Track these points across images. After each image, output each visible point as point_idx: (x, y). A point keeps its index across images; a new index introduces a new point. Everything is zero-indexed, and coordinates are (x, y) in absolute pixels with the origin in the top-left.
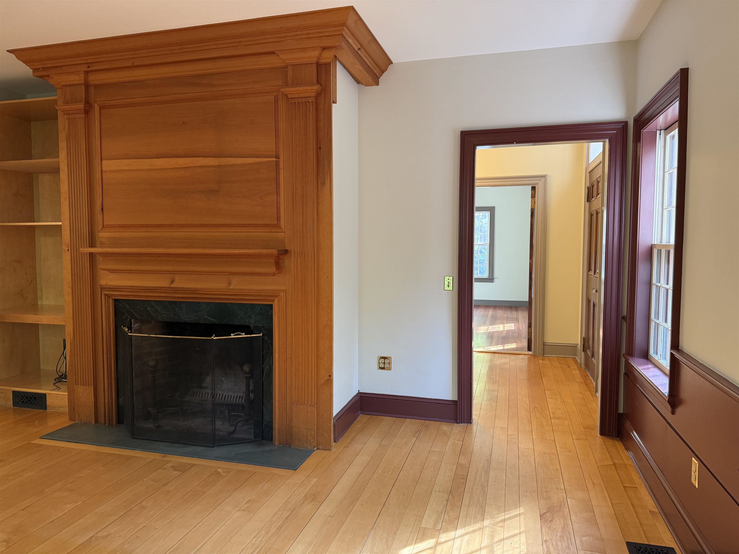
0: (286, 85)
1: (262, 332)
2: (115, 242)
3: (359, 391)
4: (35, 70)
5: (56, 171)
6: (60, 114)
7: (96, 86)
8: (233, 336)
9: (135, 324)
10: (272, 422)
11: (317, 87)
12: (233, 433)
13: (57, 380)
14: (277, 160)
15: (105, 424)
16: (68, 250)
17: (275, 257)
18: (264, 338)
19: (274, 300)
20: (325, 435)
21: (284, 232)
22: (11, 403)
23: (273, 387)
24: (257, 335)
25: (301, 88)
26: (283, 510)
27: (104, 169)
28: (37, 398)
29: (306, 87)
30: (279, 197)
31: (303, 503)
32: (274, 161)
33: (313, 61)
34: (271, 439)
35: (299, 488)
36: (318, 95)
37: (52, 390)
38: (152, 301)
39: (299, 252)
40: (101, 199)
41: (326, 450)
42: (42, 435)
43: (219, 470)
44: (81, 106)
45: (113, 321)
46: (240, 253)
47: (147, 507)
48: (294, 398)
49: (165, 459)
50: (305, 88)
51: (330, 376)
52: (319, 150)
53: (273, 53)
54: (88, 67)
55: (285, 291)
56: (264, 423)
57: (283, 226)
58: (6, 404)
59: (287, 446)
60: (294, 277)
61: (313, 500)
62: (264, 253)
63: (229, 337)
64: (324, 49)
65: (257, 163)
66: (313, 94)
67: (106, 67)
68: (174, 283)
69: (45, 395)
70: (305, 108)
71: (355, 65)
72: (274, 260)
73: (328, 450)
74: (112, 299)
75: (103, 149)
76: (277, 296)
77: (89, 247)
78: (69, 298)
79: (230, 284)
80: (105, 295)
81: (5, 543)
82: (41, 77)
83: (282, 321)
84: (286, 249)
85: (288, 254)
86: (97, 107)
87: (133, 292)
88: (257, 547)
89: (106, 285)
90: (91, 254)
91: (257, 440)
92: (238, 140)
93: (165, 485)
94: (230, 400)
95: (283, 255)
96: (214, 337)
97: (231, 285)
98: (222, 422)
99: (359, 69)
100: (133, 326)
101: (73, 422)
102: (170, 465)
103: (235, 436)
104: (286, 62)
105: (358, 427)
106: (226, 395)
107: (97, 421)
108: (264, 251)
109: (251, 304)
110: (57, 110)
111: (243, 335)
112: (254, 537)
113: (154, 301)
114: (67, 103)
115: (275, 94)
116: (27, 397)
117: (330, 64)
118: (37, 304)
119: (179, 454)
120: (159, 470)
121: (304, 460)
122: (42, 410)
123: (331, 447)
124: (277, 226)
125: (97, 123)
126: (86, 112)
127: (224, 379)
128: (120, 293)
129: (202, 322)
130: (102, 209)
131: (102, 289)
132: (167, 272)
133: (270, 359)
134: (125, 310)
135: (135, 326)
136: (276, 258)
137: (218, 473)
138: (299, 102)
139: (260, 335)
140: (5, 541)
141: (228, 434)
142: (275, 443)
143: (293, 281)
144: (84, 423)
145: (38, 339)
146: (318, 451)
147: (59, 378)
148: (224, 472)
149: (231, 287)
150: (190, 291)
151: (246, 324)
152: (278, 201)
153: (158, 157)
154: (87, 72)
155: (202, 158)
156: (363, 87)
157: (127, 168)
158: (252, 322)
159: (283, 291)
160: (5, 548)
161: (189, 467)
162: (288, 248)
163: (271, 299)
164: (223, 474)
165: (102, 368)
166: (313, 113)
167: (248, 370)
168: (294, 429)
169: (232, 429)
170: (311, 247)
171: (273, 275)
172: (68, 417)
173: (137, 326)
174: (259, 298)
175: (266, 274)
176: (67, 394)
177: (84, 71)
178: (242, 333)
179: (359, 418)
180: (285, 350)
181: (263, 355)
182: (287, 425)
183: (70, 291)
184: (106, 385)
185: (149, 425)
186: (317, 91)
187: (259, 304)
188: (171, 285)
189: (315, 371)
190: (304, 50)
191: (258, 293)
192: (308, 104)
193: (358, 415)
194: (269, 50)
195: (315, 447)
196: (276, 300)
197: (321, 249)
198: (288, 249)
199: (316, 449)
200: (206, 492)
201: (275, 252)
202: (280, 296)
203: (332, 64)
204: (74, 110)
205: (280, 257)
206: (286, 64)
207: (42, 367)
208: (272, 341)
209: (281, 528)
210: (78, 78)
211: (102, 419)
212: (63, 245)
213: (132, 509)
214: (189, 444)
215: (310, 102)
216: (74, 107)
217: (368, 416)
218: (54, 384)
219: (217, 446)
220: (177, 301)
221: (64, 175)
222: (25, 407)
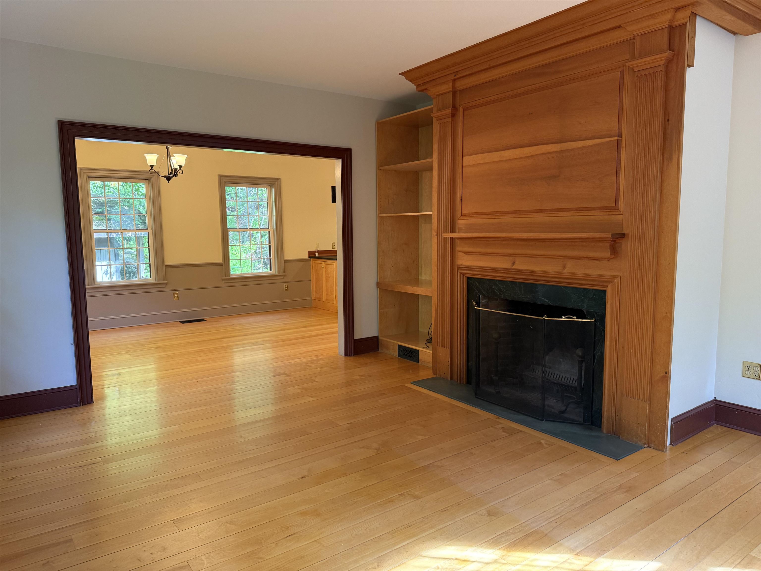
0: (633, 58)
1: (594, 318)
2: (470, 229)
3: (715, 398)
4: (418, 86)
5: (430, 169)
6: (434, 120)
7: (461, 91)
8: (564, 318)
9: (483, 300)
10: (601, 409)
11: (667, 54)
12: (563, 412)
13: (428, 341)
14: (619, 138)
15: (457, 382)
16: (436, 235)
17: (610, 241)
18: (596, 323)
19: (607, 286)
20: (658, 435)
21: (623, 215)
22: (397, 354)
23: (603, 375)
24: (589, 320)
25: (648, 59)
26: (593, 491)
27: (464, 165)
28: (413, 352)
29: (654, 56)
30: (619, 178)
31: (616, 491)
32: (615, 140)
33: (664, 26)
34: (600, 426)
35: (616, 477)
36: (669, 62)
37: (423, 348)
38: (496, 280)
39: (637, 235)
40: (461, 191)
41: (658, 450)
42: (413, 381)
43: (542, 441)
44: (449, 111)
45: (465, 296)
46: (573, 237)
47: (475, 454)
48: (624, 389)
49: (498, 420)
50: (653, 58)
51: (666, 373)
52: (667, 122)
53: (620, 27)
54: (455, 76)
55: (620, 277)
56: (594, 409)
57: (621, 209)
58: (394, 354)
59: (615, 436)
60: (630, 263)
61: (626, 492)
62: (597, 237)
63: (560, 319)
64: (677, 9)
65: (598, 145)
66: (663, 62)
67: (468, 73)
68: (515, 265)
69: (418, 351)
70: (653, 79)
71: (723, 17)
72: (609, 245)
73: (661, 451)
74: (466, 277)
75: (464, 147)
76: (610, 282)
77: (450, 233)
78: (435, 275)
79: (564, 267)
80: (461, 273)
81: (376, 451)
82: (422, 91)
83: (615, 308)
84: (623, 233)
85: (625, 237)
86: (461, 110)
87: (481, 271)
88: (558, 514)
89: (462, 264)
90: (452, 239)
91: (585, 423)
92: (580, 123)
93: (493, 441)
94: (567, 382)
95: (619, 238)
96: (546, 318)
97: (565, 269)
98: (556, 400)
99: (731, 19)
100: (481, 301)
101: (435, 376)
102: (501, 426)
103: (566, 415)
104: (634, 33)
105: (706, 436)
106: (563, 376)
107: (451, 378)
108: (598, 235)
109: (585, 289)
110: (432, 117)
111: (575, 319)
112: (558, 505)
113: (499, 280)
114: (439, 110)
115: (621, 69)
116: (407, 351)
117: (685, 24)
118: (419, 278)
119: (510, 419)
120: (491, 428)
121: (630, 453)
122: (416, 363)
123: (664, 448)
124: (616, 208)
125: (461, 124)
126: (453, 116)
127: (561, 360)
128: (471, 272)
129: (538, 302)
130: (461, 200)
131: (459, 268)
132: (510, 255)
133: (602, 346)
134: (475, 287)
135: (483, 301)
136: (612, 243)
137: (541, 443)
138: (646, 74)
139: (592, 320)
140: (376, 449)
141: (560, 412)
142: (603, 431)
143: (629, 267)
144: (443, 378)
145: (418, 307)
146: (649, 449)
147: (429, 339)
148: (546, 444)
149: (565, 271)
150: (528, 273)
151: (579, 308)
152: (617, 182)
153: (507, 149)
154: (454, 81)
155: (545, 145)
156: (740, 37)
157: (482, 162)
158: (585, 307)
159: (617, 277)
160: (375, 454)
161: (517, 432)
162: (625, 231)
163: (605, 284)
164: (545, 445)
165: (457, 335)
166: (661, 82)
167: (580, 354)
168: (624, 421)
169: (564, 408)
170: (651, 231)
171: (608, 260)
172: (432, 371)
173: (485, 302)
174: (592, 283)
175: (601, 259)
176: (431, 352)
177: (452, 80)
178: (574, 316)
179: (712, 428)
180: (617, 339)
181: (595, 341)
182: (617, 416)
183: (436, 269)
184: (459, 349)
185: (491, 390)
186: (667, 58)
187: (593, 289)
188: (512, 266)
189: (649, 365)
190: (652, 16)
191: (592, 277)
192: (657, 74)
193: (713, 425)
194: (614, 25)
195: (646, 444)
196: (609, 286)
197: (663, 232)
198: (625, 233)
199: (646, 446)
200: (526, 456)
201: (609, 235)
202: (614, 282)
203: (688, 24)
204: (443, 116)
205: (617, 241)
206: (633, 36)
207: (420, 330)
208: (605, 328)
209: (586, 505)
210: (447, 87)
211: (455, 377)
212: (433, 231)
213: (463, 453)
214: (520, 413)
215: (659, 71)
216: (443, 112)
217: (725, 429)
218: (425, 343)
219: (546, 420)
220: (516, 282)
221: (435, 173)
222: (405, 358)
